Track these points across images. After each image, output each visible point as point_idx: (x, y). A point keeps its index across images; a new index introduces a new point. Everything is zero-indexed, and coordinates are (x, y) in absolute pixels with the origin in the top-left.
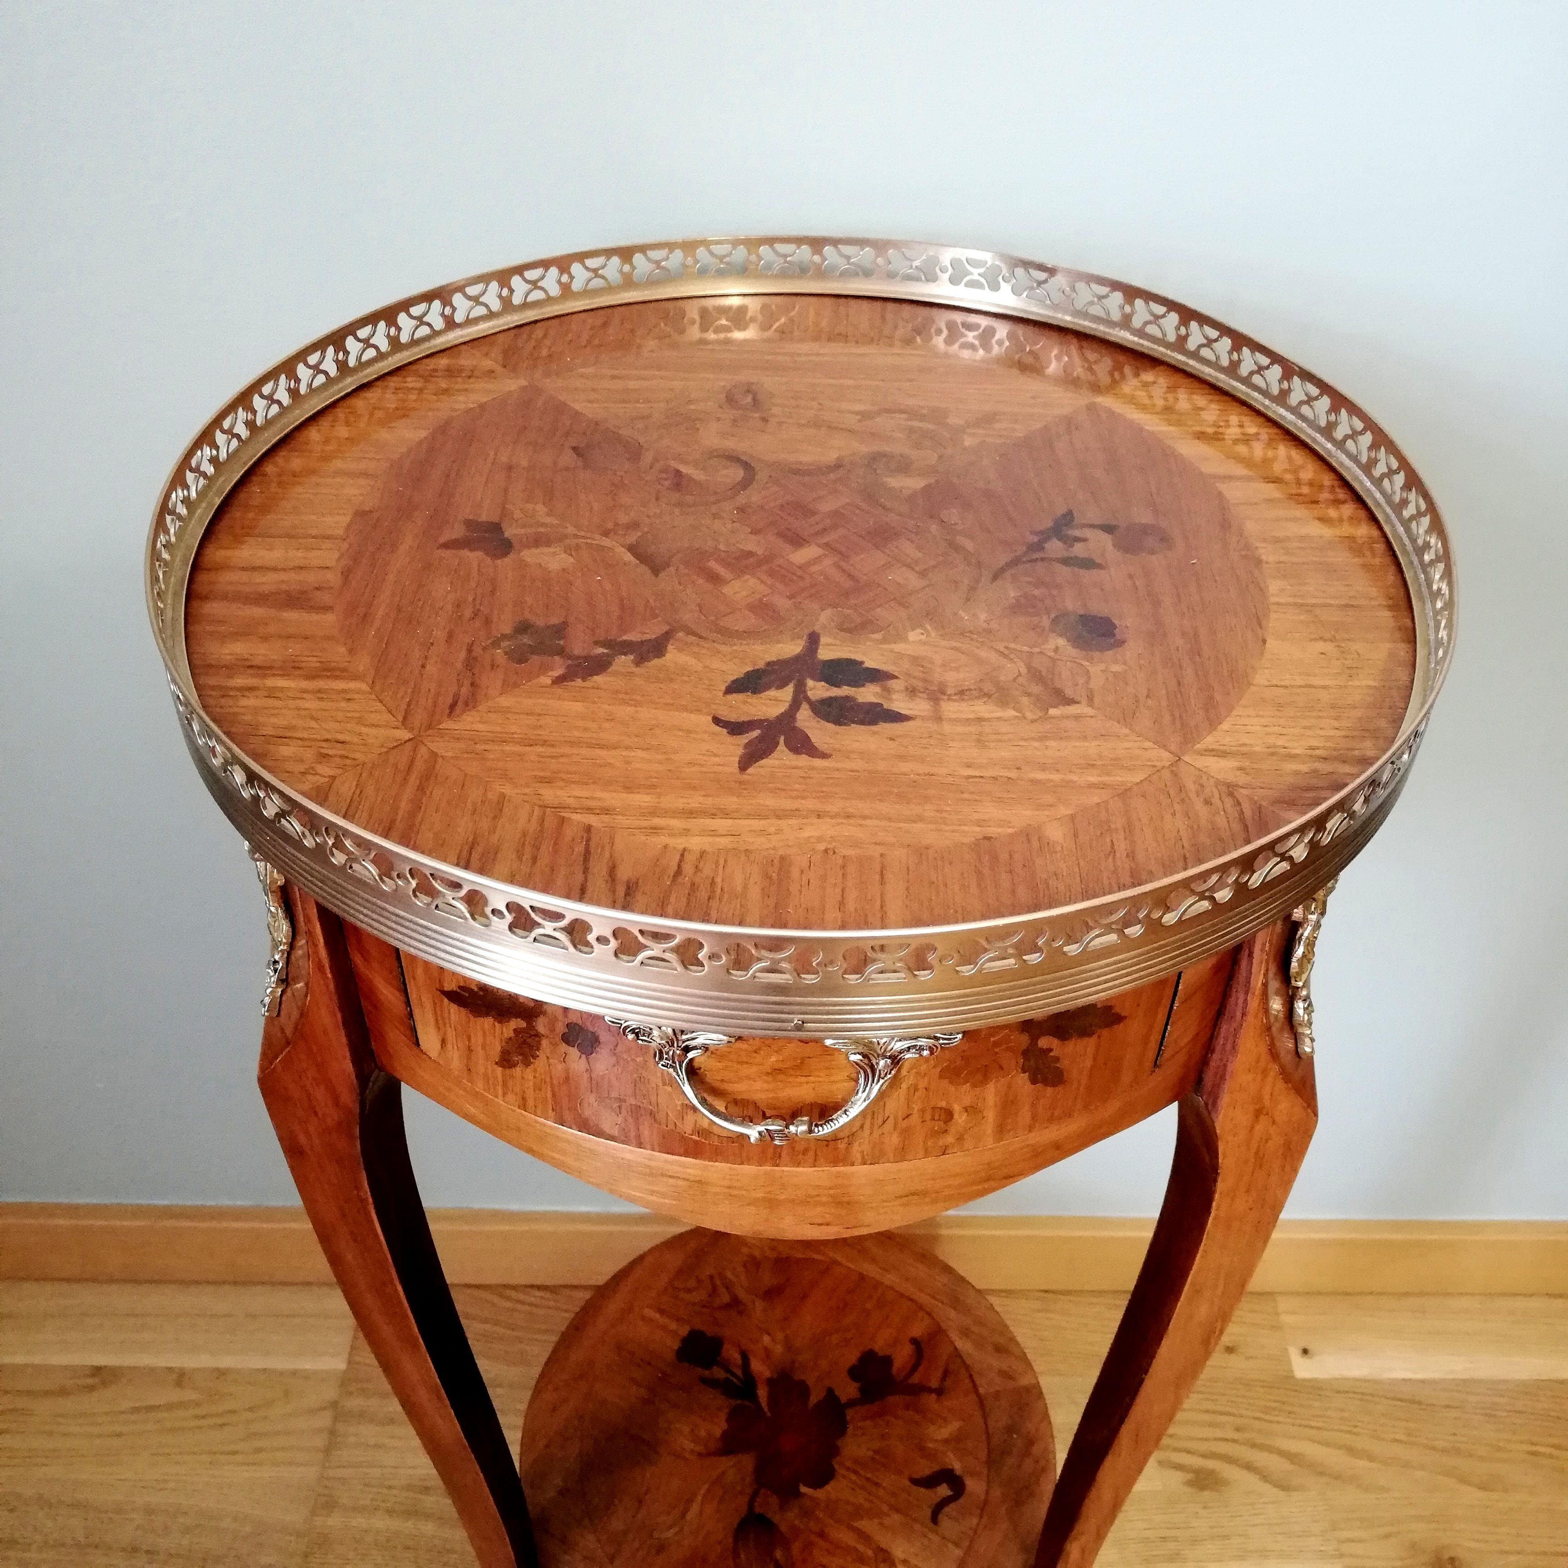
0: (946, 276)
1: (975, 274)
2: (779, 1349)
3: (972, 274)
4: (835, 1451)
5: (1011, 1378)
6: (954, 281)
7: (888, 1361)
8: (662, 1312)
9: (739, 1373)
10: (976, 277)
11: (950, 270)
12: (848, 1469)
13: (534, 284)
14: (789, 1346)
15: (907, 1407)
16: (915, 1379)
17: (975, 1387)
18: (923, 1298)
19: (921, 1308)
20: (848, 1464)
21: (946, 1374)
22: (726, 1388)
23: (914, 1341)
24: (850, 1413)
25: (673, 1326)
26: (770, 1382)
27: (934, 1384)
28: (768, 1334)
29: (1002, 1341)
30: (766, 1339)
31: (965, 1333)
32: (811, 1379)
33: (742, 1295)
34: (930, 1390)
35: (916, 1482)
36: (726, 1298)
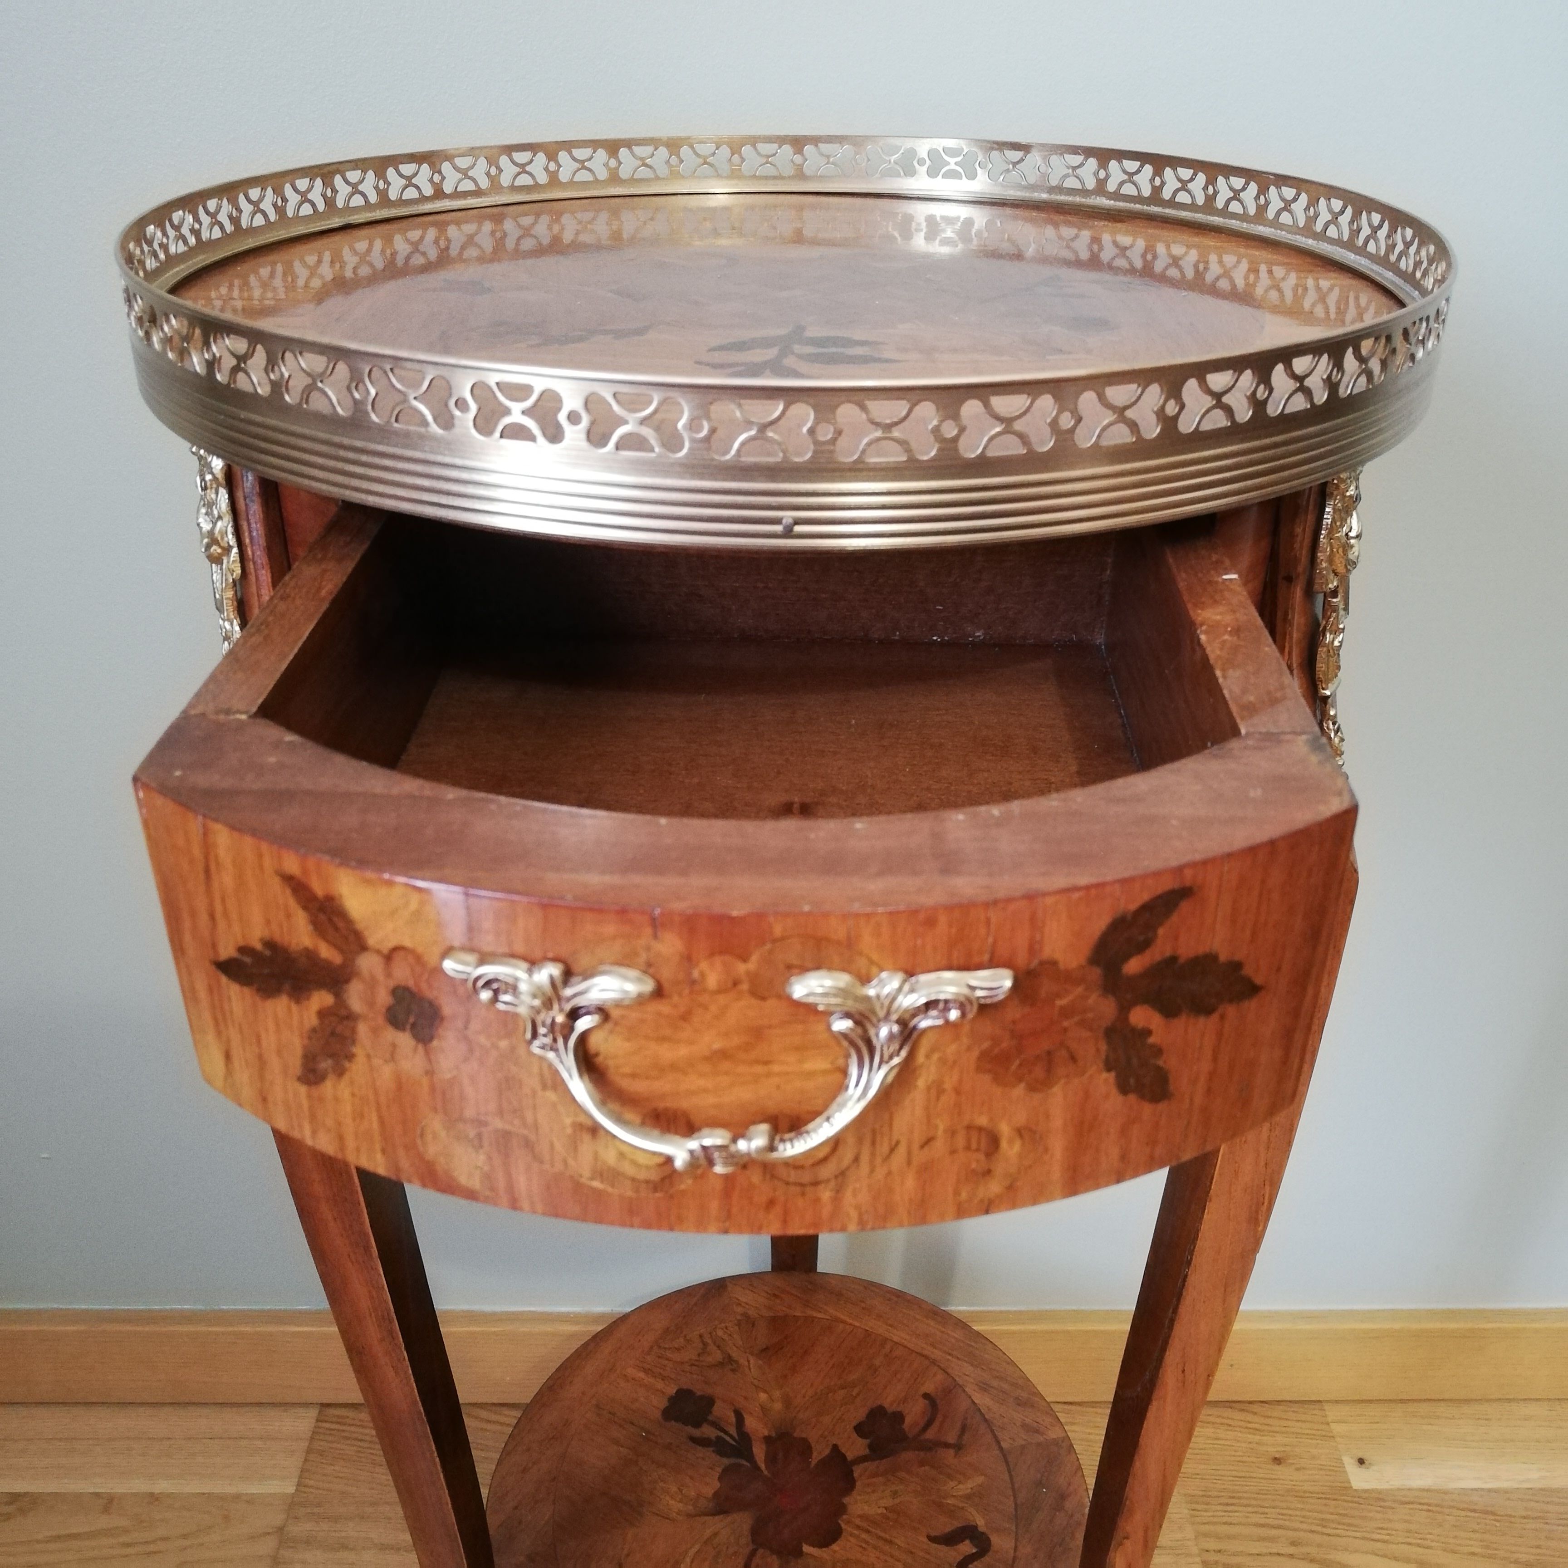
0: (924, 169)
1: (952, 163)
2: (778, 1406)
3: (949, 164)
4: (842, 1509)
5: (1037, 1431)
6: (932, 173)
7: (899, 1417)
8: (646, 1371)
9: (733, 1431)
10: (953, 166)
11: (928, 162)
12: (858, 1527)
13: (523, 168)
14: (787, 1402)
15: (922, 1464)
16: (930, 1434)
17: (998, 1442)
18: (937, 1354)
19: (934, 1362)
20: (858, 1521)
21: (964, 1429)
22: (720, 1447)
23: (926, 1396)
24: (857, 1471)
25: (660, 1385)
26: (768, 1440)
27: (951, 1438)
28: (765, 1392)
29: (1024, 1395)
30: (763, 1396)
31: (984, 1387)
32: (813, 1436)
33: (735, 1354)
34: (947, 1446)
35: (932, 1539)
36: (718, 1356)
